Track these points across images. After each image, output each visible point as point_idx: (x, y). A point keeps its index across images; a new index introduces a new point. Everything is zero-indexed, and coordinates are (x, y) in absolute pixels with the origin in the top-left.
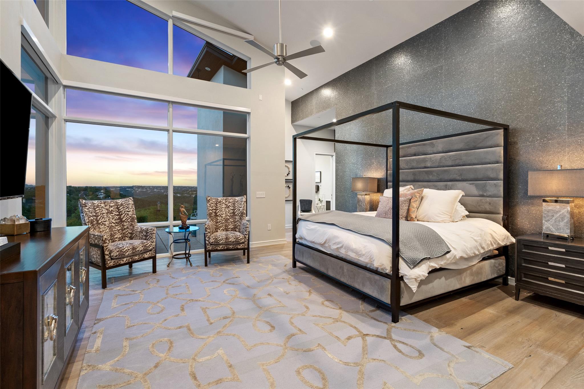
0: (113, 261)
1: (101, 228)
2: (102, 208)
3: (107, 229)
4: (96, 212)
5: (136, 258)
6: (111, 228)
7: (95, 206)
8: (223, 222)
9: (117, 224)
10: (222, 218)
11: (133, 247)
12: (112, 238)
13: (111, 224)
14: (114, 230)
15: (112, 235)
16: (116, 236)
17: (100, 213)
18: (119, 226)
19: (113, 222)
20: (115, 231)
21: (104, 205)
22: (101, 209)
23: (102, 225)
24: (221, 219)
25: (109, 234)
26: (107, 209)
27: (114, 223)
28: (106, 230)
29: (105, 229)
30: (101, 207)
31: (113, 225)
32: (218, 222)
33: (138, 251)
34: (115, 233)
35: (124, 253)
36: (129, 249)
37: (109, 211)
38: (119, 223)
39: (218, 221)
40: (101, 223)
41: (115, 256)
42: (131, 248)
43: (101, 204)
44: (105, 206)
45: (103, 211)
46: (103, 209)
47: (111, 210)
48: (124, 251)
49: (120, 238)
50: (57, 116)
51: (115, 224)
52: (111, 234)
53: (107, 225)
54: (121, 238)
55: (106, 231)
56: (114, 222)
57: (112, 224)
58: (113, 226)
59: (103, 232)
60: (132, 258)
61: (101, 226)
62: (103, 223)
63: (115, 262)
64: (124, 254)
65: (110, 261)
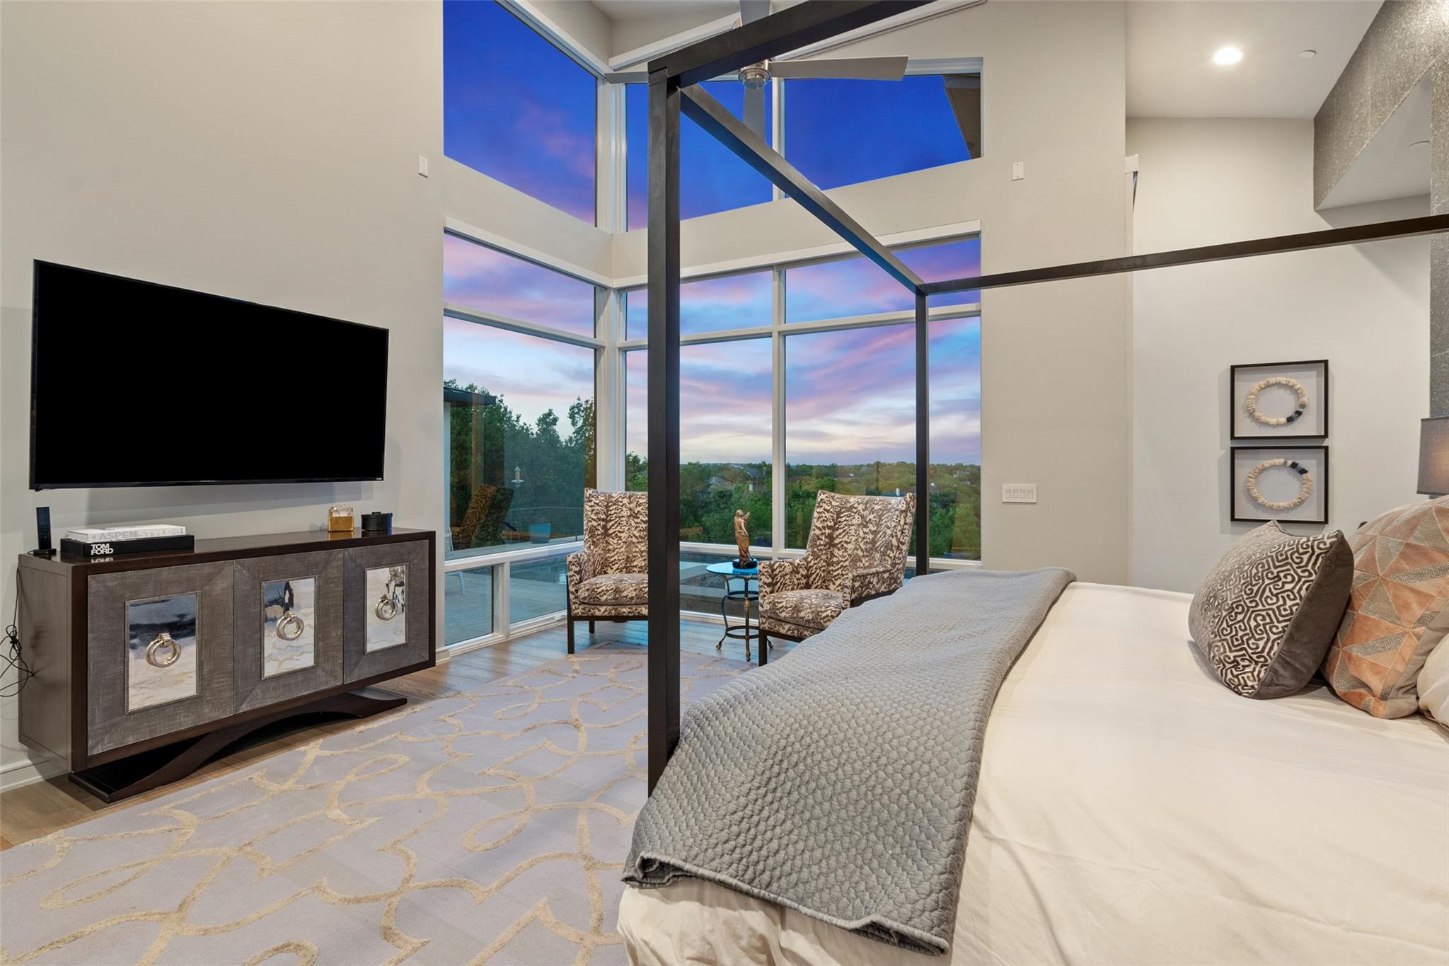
0: (582, 606)
1: (611, 543)
2: (622, 506)
3: (622, 547)
4: (609, 513)
5: (624, 610)
6: (629, 544)
7: (611, 502)
8: (845, 564)
9: (640, 540)
10: (845, 554)
11: (617, 588)
12: (628, 565)
13: (632, 537)
14: (634, 550)
15: (628, 560)
16: (635, 563)
17: (615, 515)
18: (643, 544)
19: (634, 535)
20: (635, 552)
21: (628, 501)
22: (620, 507)
23: (613, 539)
24: (843, 557)
25: (623, 557)
26: (630, 509)
27: (636, 537)
28: (620, 548)
29: (618, 547)
30: (621, 504)
31: (634, 540)
32: (832, 564)
33: (626, 597)
34: (634, 556)
35: (598, 596)
36: (609, 589)
37: (634, 513)
38: (644, 539)
39: (835, 560)
40: (613, 535)
41: (583, 599)
42: (612, 589)
43: (623, 498)
44: (629, 504)
45: (622, 513)
46: (624, 508)
47: (636, 512)
48: (599, 591)
49: (641, 567)
50: (606, 345)
51: (638, 539)
52: (628, 557)
53: (624, 540)
54: (644, 568)
55: (621, 551)
56: (637, 535)
57: (634, 538)
58: (634, 543)
59: (614, 551)
60: (616, 610)
61: (611, 539)
62: (616, 534)
63: (584, 609)
64: (598, 598)
65: (577, 606)
